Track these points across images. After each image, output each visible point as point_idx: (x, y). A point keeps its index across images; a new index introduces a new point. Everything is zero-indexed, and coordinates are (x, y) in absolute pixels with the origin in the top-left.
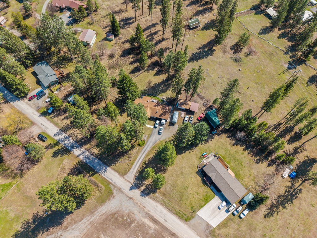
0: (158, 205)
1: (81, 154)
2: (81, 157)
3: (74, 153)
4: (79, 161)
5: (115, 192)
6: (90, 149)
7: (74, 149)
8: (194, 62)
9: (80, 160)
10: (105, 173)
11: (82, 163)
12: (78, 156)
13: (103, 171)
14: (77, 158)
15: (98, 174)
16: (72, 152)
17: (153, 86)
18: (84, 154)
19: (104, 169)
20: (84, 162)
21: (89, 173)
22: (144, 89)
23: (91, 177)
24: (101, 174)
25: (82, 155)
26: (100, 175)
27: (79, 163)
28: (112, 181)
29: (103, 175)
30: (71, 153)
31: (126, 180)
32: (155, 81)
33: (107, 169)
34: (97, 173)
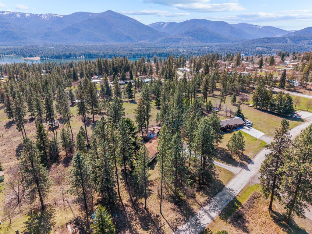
1: (209, 215)
2: (214, 215)
3: (208, 224)
4: (220, 218)
6: (199, 204)
7: (201, 223)
9: (219, 216)
10: (234, 190)
11: (223, 214)
12: (212, 219)
13: (231, 191)
14: (216, 221)
15: (237, 197)
16: (206, 227)
18: (209, 212)
19: (228, 191)
20: (222, 212)
21: (237, 207)
23: (242, 204)
24: (236, 194)
25: (211, 214)
26: (237, 195)
27: (224, 219)
28: (243, 184)
29: (238, 192)
30: (208, 229)
33: (228, 188)
34: (235, 198)
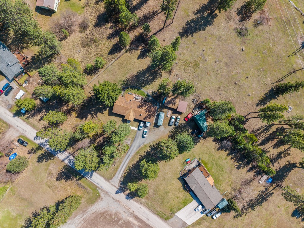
0: (142, 206)
1: (66, 159)
2: (66, 162)
3: (58, 157)
4: (65, 165)
5: (102, 195)
6: (74, 153)
7: (58, 154)
8: (188, 37)
9: (66, 165)
10: (91, 177)
11: (68, 167)
12: (63, 161)
13: (89, 175)
14: (62, 163)
15: (85, 178)
16: (56, 157)
17: (137, 74)
18: (68, 159)
19: (90, 173)
20: (70, 167)
21: (76, 177)
22: (127, 78)
23: (79, 181)
24: (88, 178)
25: (67, 160)
26: (86, 179)
27: (65, 168)
28: (99, 185)
29: (89, 179)
30: (55, 158)
31: (111, 184)
32: (139, 68)
33: (93, 173)
34: (83, 177)
